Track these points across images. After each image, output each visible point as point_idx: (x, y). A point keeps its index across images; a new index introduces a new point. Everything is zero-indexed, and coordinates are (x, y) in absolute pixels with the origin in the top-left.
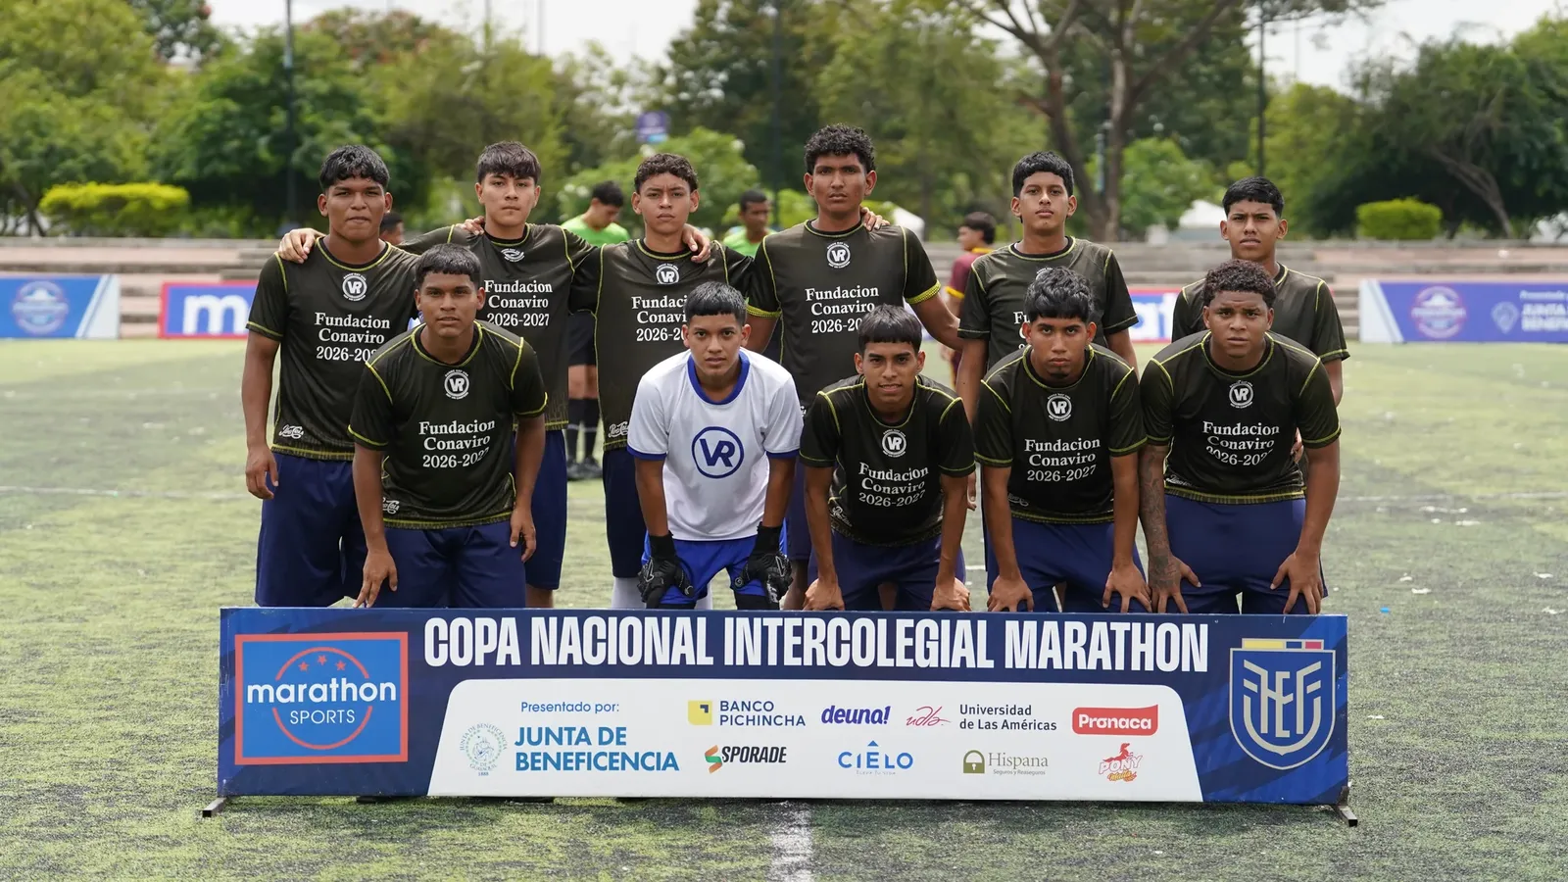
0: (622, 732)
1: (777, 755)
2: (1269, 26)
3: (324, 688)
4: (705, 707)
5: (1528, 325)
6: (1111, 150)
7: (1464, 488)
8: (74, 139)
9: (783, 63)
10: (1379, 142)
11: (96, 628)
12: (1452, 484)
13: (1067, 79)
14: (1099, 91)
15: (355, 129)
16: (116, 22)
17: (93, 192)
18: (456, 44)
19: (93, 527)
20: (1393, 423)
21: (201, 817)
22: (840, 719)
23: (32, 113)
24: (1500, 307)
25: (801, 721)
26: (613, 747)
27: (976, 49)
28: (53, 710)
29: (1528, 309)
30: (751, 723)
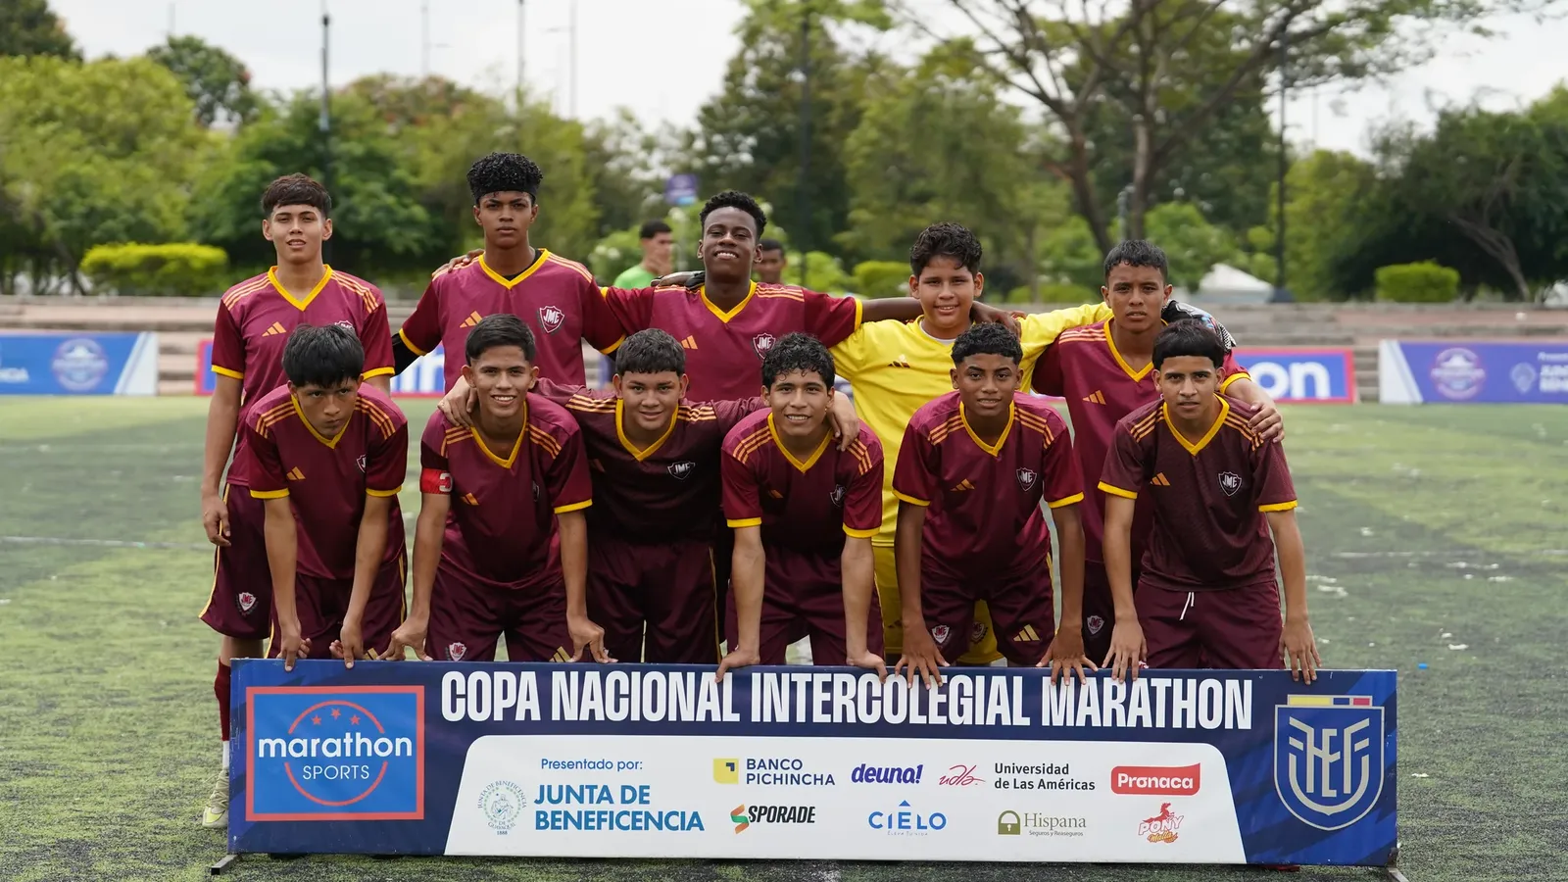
0: (645, 791)
1: (805, 815)
2: (1289, 91)
3: (338, 742)
4: (731, 766)
5: (1546, 386)
6: (1134, 214)
7: (1494, 544)
8: (115, 200)
9: (811, 129)
10: (1398, 206)
11: (114, 679)
12: (1483, 540)
13: (1089, 145)
14: (1121, 155)
15: (390, 190)
16: (157, 87)
17: (133, 252)
18: (489, 109)
19: (116, 578)
20: (1419, 480)
21: (210, 874)
22: (870, 778)
23: (73, 175)
24: (1516, 369)
25: (830, 780)
26: (636, 806)
27: (1000, 114)
28: (65, 763)
29: (1545, 371)
30: (778, 782)
